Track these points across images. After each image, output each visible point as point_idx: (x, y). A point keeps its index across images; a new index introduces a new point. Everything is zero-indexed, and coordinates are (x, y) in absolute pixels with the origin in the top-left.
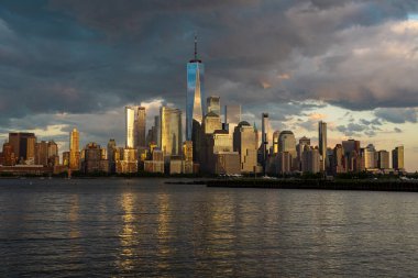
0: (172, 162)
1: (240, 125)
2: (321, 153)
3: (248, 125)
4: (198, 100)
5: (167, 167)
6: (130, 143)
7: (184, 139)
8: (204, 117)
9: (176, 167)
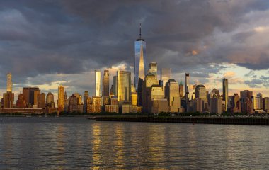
0: (124, 106)
1: (169, 81)
2: (224, 99)
3: (175, 81)
4: (142, 65)
5: (120, 109)
6: (98, 93)
7: (132, 90)
8: (146, 76)
9: (126, 109)
